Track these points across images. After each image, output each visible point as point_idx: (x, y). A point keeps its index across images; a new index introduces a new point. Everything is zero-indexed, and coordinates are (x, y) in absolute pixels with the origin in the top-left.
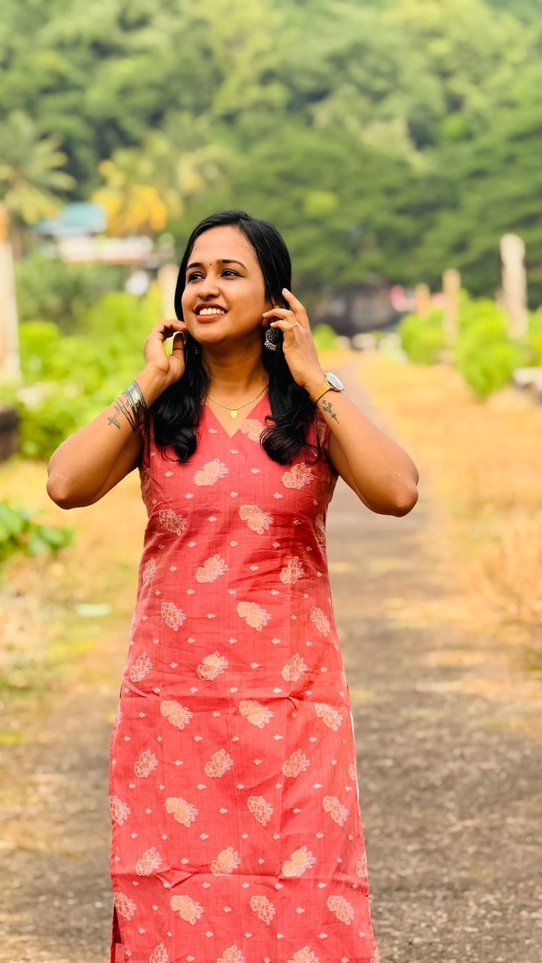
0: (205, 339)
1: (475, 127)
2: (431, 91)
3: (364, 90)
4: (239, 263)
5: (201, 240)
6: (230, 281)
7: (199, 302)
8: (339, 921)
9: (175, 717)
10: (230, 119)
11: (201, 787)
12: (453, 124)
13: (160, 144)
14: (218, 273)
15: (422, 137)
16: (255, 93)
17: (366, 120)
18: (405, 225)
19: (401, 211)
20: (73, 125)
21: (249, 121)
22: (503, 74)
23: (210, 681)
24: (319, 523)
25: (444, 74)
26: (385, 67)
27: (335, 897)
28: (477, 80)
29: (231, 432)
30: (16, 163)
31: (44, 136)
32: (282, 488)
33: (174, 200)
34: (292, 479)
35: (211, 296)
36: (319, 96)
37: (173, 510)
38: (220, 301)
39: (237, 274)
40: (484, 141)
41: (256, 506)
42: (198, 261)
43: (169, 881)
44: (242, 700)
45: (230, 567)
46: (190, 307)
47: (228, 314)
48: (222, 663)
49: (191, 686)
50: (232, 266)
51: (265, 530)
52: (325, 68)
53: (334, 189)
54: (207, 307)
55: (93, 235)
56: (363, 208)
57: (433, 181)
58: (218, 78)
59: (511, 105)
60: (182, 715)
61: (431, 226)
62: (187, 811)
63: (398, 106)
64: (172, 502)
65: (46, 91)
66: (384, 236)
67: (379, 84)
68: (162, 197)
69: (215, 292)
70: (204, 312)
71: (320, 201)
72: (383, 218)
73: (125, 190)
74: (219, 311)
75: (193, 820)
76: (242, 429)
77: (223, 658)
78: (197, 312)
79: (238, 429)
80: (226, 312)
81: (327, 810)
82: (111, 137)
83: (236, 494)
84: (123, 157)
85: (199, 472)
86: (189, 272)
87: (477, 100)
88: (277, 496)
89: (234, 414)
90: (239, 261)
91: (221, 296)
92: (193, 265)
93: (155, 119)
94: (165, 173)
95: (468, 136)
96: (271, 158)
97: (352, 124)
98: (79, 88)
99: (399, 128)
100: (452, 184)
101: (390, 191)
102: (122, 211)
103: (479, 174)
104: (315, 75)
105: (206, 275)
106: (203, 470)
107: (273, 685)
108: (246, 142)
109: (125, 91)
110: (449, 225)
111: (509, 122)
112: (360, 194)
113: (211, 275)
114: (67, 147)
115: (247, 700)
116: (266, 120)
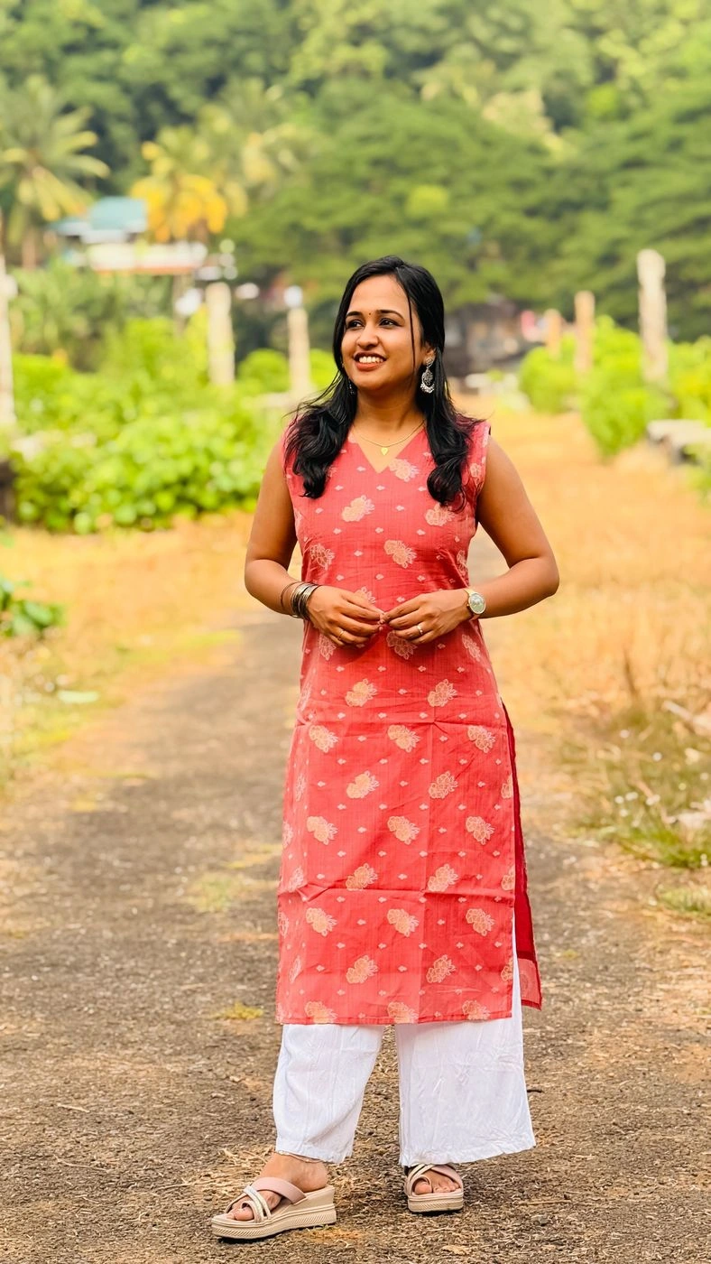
0: (365, 385)
1: (633, 101)
2: (575, 53)
3: (486, 52)
4: (397, 313)
5: (362, 289)
6: (389, 331)
7: (359, 351)
8: (476, 932)
9: (322, 741)
10: (311, 87)
11: (341, 807)
12: (603, 98)
13: (219, 120)
14: (376, 322)
15: (561, 116)
16: (344, 54)
17: (488, 93)
18: (538, 229)
19: (532, 212)
20: (105, 94)
21: (334, 89)
22: (670, 32)
23: (358, 707)
24: (460, 558)
25: (593, 33)
26: (515, 23)
27: (473, 910)
28: (634, 43)
29: (379, 468)
30: (32, 144)
31: (68, 109)
32: (425, 525)
33: (236, 192)
34: (435, 516)
35: (371, 346)
36: (429, 59)
37: (322, 545)
38: (378, 351)
39: (396, 324)
40: (642, 120)
41: (400, 541)
42: (358, 311)
43: (307, 895)
44: (391, 724)
45: (377, 599)
46: (351, 354)
47: (386, 362)
48: (371, 690)
49: (338, 712)
50: (390, 316)
51: (409, 564)
52: (437, 23)
53: (445, 182)
54: (367, 356)
55: (132, 238)
56: (482, 207)
57: (575, 172)
58: (298, 35)
59: (679, 73)
60: (328, 739)
61: (572, 231)
62: (327, 830)
63: (532, 73)
64: (321, 537)
65: (71, 49)
66: (509, 244)
67: (507, 45)
68: (220, 191)
69: (374, 341)
70: (363, 360)
71: (427, 197)
72: (508, 220)
73: (172, 177)
74: (378, 359)
75: (332, 838)
76: (391, 467)
77: (372, 685)
78: (357, 359)
79: (386, 466)
80: (385, 360)
81: (470, 830)
82: (155, 109)
83: (382, 530)
84: (171, 136)
85: (346, 508)
86: (349, 319)
87: (633, 66)
88: (420, 532)
89: (384, 451)
90: (397, 311)
91: (380, 345)
92: (352, 314)
93: (214, 87)
94: (227, 158)
95: (624, 114)
96: (365, 140)
97: (470, 95)
98: (115, 45)
99: (532, 101)
100: (600, 176)
101: (519, 185)
102: (170, 206)
103: (634, 164)
104: (423, 31)
105: (365, 324)
106: (350, 506)
107: (420, 710)
108: (332, 118)
109: (174, 50)
110: (596, 230)
111: (676, 96)
112: (479, 189)
113: (370, 324)
114: (97, 124)
115: (396, 724)
116: (359, 89)
